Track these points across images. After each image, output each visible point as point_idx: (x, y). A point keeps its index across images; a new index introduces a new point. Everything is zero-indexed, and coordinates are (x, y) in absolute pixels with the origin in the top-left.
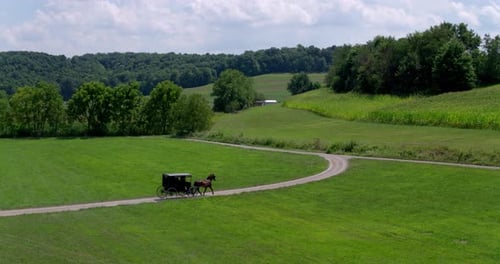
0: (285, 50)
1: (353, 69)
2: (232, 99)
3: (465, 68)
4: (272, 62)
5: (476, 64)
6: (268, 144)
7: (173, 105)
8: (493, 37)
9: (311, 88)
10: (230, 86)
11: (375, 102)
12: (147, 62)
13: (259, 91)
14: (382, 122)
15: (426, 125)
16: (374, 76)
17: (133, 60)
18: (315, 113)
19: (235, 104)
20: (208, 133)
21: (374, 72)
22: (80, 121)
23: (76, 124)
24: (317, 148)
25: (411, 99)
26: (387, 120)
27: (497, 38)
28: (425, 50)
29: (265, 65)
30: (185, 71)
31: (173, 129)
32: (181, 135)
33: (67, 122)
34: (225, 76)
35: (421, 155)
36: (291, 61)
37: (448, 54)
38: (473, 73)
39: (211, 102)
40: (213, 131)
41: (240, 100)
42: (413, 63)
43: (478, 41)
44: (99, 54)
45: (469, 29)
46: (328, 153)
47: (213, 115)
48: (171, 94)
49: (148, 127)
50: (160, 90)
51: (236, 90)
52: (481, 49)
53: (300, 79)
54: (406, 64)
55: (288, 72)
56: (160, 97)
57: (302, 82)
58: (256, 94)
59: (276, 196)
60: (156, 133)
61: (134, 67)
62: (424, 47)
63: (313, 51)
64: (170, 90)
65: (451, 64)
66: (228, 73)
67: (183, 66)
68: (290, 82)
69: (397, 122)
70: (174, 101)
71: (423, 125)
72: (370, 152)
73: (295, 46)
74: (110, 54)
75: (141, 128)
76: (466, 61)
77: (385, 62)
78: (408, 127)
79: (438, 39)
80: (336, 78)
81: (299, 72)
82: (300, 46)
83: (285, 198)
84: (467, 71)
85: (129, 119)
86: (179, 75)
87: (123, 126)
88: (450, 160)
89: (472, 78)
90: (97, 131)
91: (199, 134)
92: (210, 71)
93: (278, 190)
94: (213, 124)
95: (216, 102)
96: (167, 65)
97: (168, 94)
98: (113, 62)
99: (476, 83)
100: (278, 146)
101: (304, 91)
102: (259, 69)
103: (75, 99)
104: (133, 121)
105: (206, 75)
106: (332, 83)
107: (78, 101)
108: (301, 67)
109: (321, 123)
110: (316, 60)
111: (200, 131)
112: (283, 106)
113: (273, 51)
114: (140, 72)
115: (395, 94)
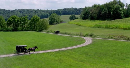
0: (68, 9)
1: (88, 13)
2: (54, 21)
3: (121, 13)
4: (65, 12)
5: (123, 12)
6: (65, 34)
7: (37, 22)
8: (128, 4)
9: (76, 18)
10: (54, 17)
11: (95, 22)
12: (32, 12)
13: (62, 19)
14: (98, 28)
15: (112, 28)
16: (94, 15)
17: (28, 11)
18: (78, 25)
19: (55, 23)
20: (48, 30)
21: (94, 14)
22: (10, 27)
23: (9, 27)
24: (81, 35)
25: (105, 21)
26: (100, 27)
27: (129, 4)
28: (109, 8)
29: (63, 13)
30: (42, 14)
31: (37, 29)
32: (40, 31)
33: (6, 27)
34: (52, 15)
35: (115, 38)
36: (70, 12)
37: (116, 9)
38: (123, 14)
39: (48, 22)
40: (49, 30)
41: (56, 22)
42: (106, 11)
43: (124, 5)
44: (19, 10)
45: (121, 2)
46: (84, 37)
47: (49, 25)
48: (37, 19)
49: (30, 29)
50: (34, 18)
51: (55, 19)
52: (125, 7)
53: (73, 16)
54: (104, 11)
55: (69, 14)
56: (34, 20)
57: (73, 17)
58: (61, 20)
59: (71, 52)
60: (33, 30)
61: (28, 13)
62: (109, 7)
63: (76, 9)
64: (37, 18)
65: (117, 12)
66: (53, 14)
67: (41, 13)
68: (70, 17)
69: (103, 28)
70: (38, 21)
71: (111, 28)
72: (98, 37)
73: (71, 8)
74: (22, 10)
75: (28, 29)
76: (121, 11)
77: (98, 11)
78: (107, 29)
79: (113, 5)
80: (83, 16)
81: (72, 14)
82: (72, 8)
83: (74, 53)
84: (121, 14)
85: (25, 26)
86: (40, 15)
87: (23, 28)
88: (125, 39)
89: (122, 16)
90: (15, 30)
91: (45, 31)
92: (48, 14)
93: (71, 50)
94: (49, 28)
95: (50, 22)
96: (37, 12)
97: (36, 19)
98: (23, 11)
99: (124, 17)
100: (68, 34)
101: (74, 19)
102: (61, 14)
103: (9, 20)
104: (26, 27)
105: (47, 15)
106: (82, 17)
107: (9, 21)
108: (73, 13)
109: (80, 28)
110: (76, 12)
111: (45, 30)
112: (68, 23)
113: (65, 9)
114: (30, 14)
115: (100, 20)
